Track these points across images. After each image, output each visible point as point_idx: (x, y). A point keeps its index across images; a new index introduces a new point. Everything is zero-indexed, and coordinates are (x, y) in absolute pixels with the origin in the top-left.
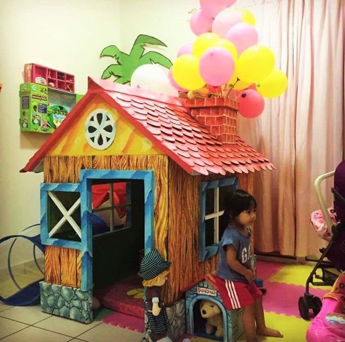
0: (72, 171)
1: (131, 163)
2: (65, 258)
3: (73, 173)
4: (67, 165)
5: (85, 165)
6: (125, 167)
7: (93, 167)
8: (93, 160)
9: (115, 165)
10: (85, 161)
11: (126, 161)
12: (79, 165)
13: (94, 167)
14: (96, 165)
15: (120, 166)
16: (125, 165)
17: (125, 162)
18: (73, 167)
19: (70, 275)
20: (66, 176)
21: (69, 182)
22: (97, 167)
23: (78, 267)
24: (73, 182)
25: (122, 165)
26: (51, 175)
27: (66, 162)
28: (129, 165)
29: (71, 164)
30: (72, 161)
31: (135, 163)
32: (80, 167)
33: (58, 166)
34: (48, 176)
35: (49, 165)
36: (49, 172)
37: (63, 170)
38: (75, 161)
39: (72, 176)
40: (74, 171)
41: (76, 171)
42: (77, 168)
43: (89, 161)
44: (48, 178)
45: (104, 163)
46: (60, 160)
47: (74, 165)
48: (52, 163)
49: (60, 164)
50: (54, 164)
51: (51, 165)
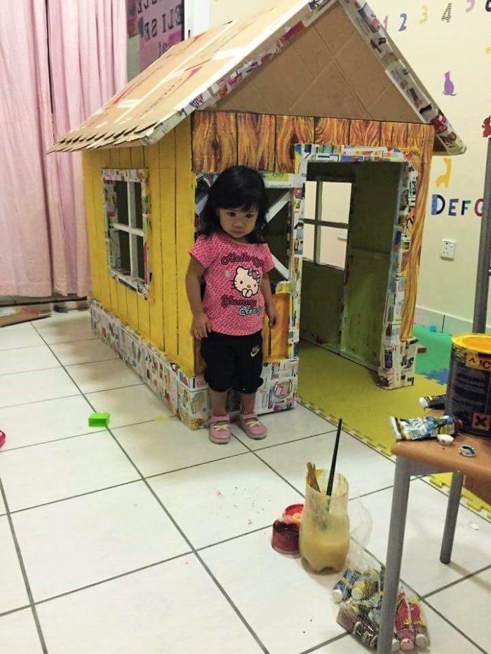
0: (269, 145)
1: (383, 136)
3: (272, 150)
4: (257, 134)
5: (298, 135)
6: (373, 143)
7: (315, 140)
8: (315, 126)
9: (357, 137)
10: (299, 128)
11: (376, 131)
12: (285, 134)
13: (318, 141)
14: (321, 136)
15: (366, 139)
16: (374, 138)
17: (374, 134)
18: (273, 136)
22: (324, 138)
24: (271, 168)
25: (369, 137)
26: (216, 155)
27: (254, 127)
28: (380, 138)
29: (268, 131)
30: (270, 126)
31: (390, 134)
32: (288, 138)
33: (234, 135)
34: (205, 157)
35: (210, 131)
36: (210, 148)
37: (248, 144)
38: (278, 126)
39: (268, 158)
40: (273, 147)
41: (278, 147)
42: (282, 142)
43: (307, 127)
44: (205, 161)
45: (338, 133)
46: (239, 122)
47: (276, 134)
48: (218, 127)
49: (241, 129)
50: (225, 131)
51: (215, 131)
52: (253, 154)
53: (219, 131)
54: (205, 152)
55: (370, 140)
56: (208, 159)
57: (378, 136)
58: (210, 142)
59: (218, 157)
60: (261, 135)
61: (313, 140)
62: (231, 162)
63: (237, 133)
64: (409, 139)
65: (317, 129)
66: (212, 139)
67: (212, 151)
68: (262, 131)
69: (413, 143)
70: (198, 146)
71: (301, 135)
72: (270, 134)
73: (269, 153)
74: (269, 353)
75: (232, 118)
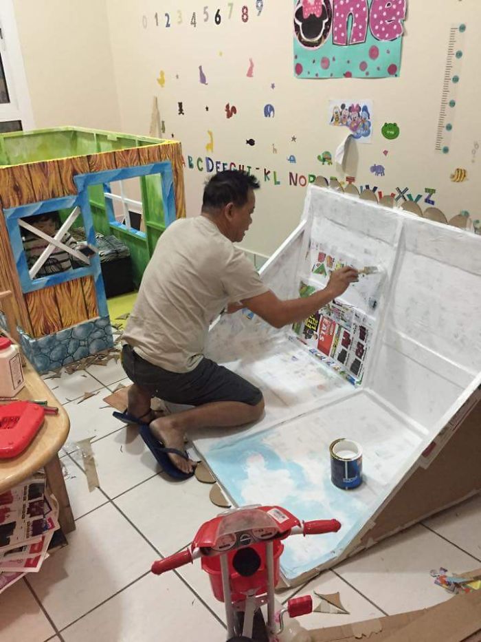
0: (56, 181)
1: (142, 157)
2: (65, 295)
3: (59, 183)
4: (46, 175)
5: (77, 169)
6: (135, 163)
7: (90, 170)
8: (88, 161)
9: (122, 162)
10: (77, 165)
11: (135, 155)
12: (67, 172)
13: (93, 170)
14: (95, 166)
15: (129, 162)
16: (135, 161)
18: (58, 175)
19: (76, 311)
20: (47, 191)
21: (54, 196)
22: (97, 168)
23: (86, 297)
24: (61, 194)
25: (131, 160)
26: (18, 194)
27: (43, 171)
28: (140, 160)
29: (54, 172)
30: (55, 168)
31: (147, 155)
32: (70, 173)
33: (29, 179)
34: (11, 197)
35: (10, 180)
36: (13, 191)
37: (40, 183)
38: (60, 167)
39: (58, 188)
41: (64, 181)
42: (66, 176)
43: (83, 163)
44: (11, 201)
45: (107, 163)
46: (31, 170)
47: (60, 172)
48: (16, 176)
49: (33, 174)
50: (21, 177)
51: (14, 179)
52: (46, 189)
53: (17, 178)
54: (10, 193)
55: (133, 162)
56: (13, 198)
57: (138, 158)
58: (12, 187)
59: (20, 196)
60: (49, 176)
61: (88, 170)
62: (30, 197)
63: (31, 178)
64: (162, 156)
65: (90, 163)
66: (13, 185)
67: (14, 193)
68: (49, 172)
69: (166, 158)
70: (4, 192)
71: (79, 168)
72: (56, 174)
73: (57, 185)
74: (88, 315)
75: (25, 169)
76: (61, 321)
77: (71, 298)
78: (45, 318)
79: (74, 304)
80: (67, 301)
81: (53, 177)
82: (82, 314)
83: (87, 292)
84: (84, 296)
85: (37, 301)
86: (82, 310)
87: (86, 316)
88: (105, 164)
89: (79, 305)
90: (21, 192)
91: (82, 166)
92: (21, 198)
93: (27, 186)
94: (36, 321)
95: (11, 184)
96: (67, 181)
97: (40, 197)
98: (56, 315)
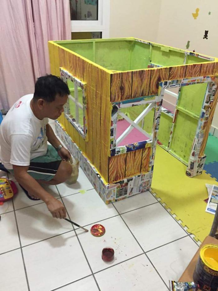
0: (147, 84)
1: (202, 70)
2: (132, 158)
3: (148, 86)
4: (142, 80)
5: (161, 77)
7: (169, 77)
8: (170, 71)
9: (189, 72)
10: (162, 74)
12: (155, 77)
13: (170, 78)
14: (172, 75)
15: (193, 73)
16: (197, 72)
17: (198, 70)
18: (149, 80)
19: (135, 168)
20: (140, 91)
21: (142, 95)
22: (174, 76)
24: (147, 94)
26: (121, 92)
27: (141, 77)
28: (200, 72)
29: (147, 77)
30: (148, 75)
31: (205, 69)
32: (156, 79)
33: (131, 82)
34: (117, 94)
35: (120, 82)
36: (119, 90)
37: (137, 85)
38: (152, 75)
39: (146, 90)
40: (149, 84)
41: (151, 84)
42: (153, 81)
43: (166, 72)
45: (180, 73)
46: (133, 75)
47: (150, 78)
48: (123, 80)
49: (134, 79)
50: (126, 81)
51: (122, 82)
52: (139, 89)
53: (124, 81)
54: (117, 92)
55: (196, 73)
56: (118, 95)
57: (200, 71)
58: (119, 87)
59: (123, 94)
60: (143, 80)
61: (168, 78)
62: (128, 95)
63: (132, 81)
64: (214, 70)
65: (170, 73)
66: (120, 86)
68: (144, 78)
69: (216, 71)
70: (113, 90)
72: (148, 79)
73: (146, 88)
74: (141, 170)
75: (130, 74)
76: (125, 173)
77: (134, 160)
78: (117, 171)
79: (135, 163)
80: (132, 161)
81: (146, 81)
82: (138, 169)
83: (144, 157)
84: (142, 159)
85: (115, 161)
86: (138, 167)
87: (139, 171)
88: (179, 73)
89: (138, 164)
90: (124, 90)
91: (165, 74)
92: (122, 95)
93: (129, 86)
94: (112, 173)
95: (119, 85)
96: (153, 85)
97: (134, 95)
98: (123, 169)
